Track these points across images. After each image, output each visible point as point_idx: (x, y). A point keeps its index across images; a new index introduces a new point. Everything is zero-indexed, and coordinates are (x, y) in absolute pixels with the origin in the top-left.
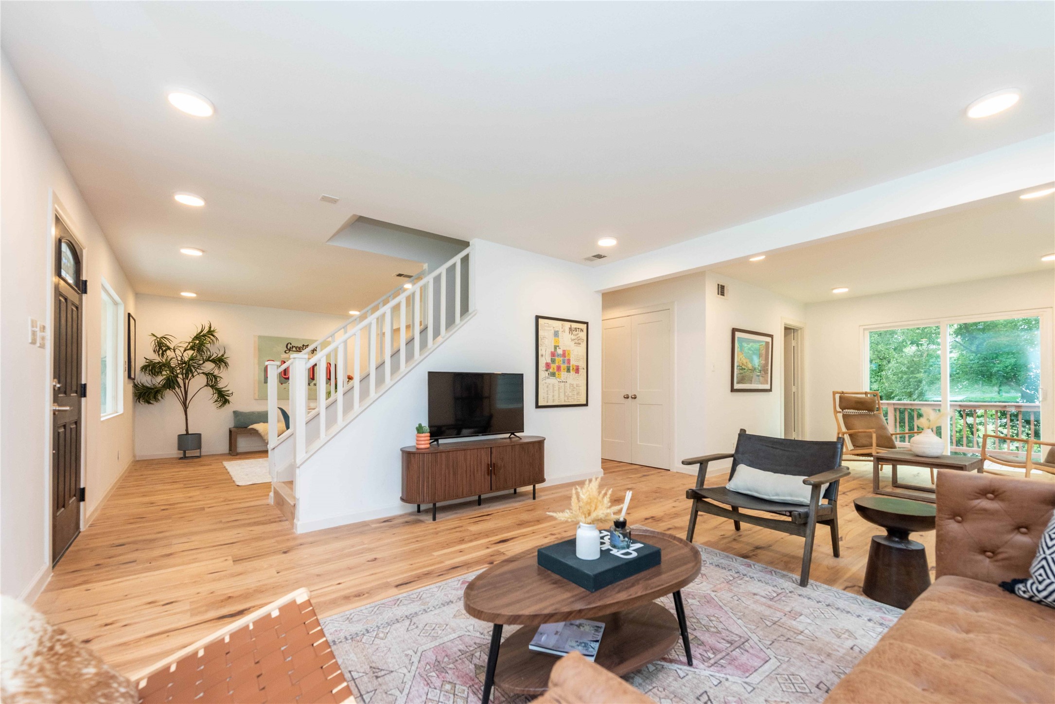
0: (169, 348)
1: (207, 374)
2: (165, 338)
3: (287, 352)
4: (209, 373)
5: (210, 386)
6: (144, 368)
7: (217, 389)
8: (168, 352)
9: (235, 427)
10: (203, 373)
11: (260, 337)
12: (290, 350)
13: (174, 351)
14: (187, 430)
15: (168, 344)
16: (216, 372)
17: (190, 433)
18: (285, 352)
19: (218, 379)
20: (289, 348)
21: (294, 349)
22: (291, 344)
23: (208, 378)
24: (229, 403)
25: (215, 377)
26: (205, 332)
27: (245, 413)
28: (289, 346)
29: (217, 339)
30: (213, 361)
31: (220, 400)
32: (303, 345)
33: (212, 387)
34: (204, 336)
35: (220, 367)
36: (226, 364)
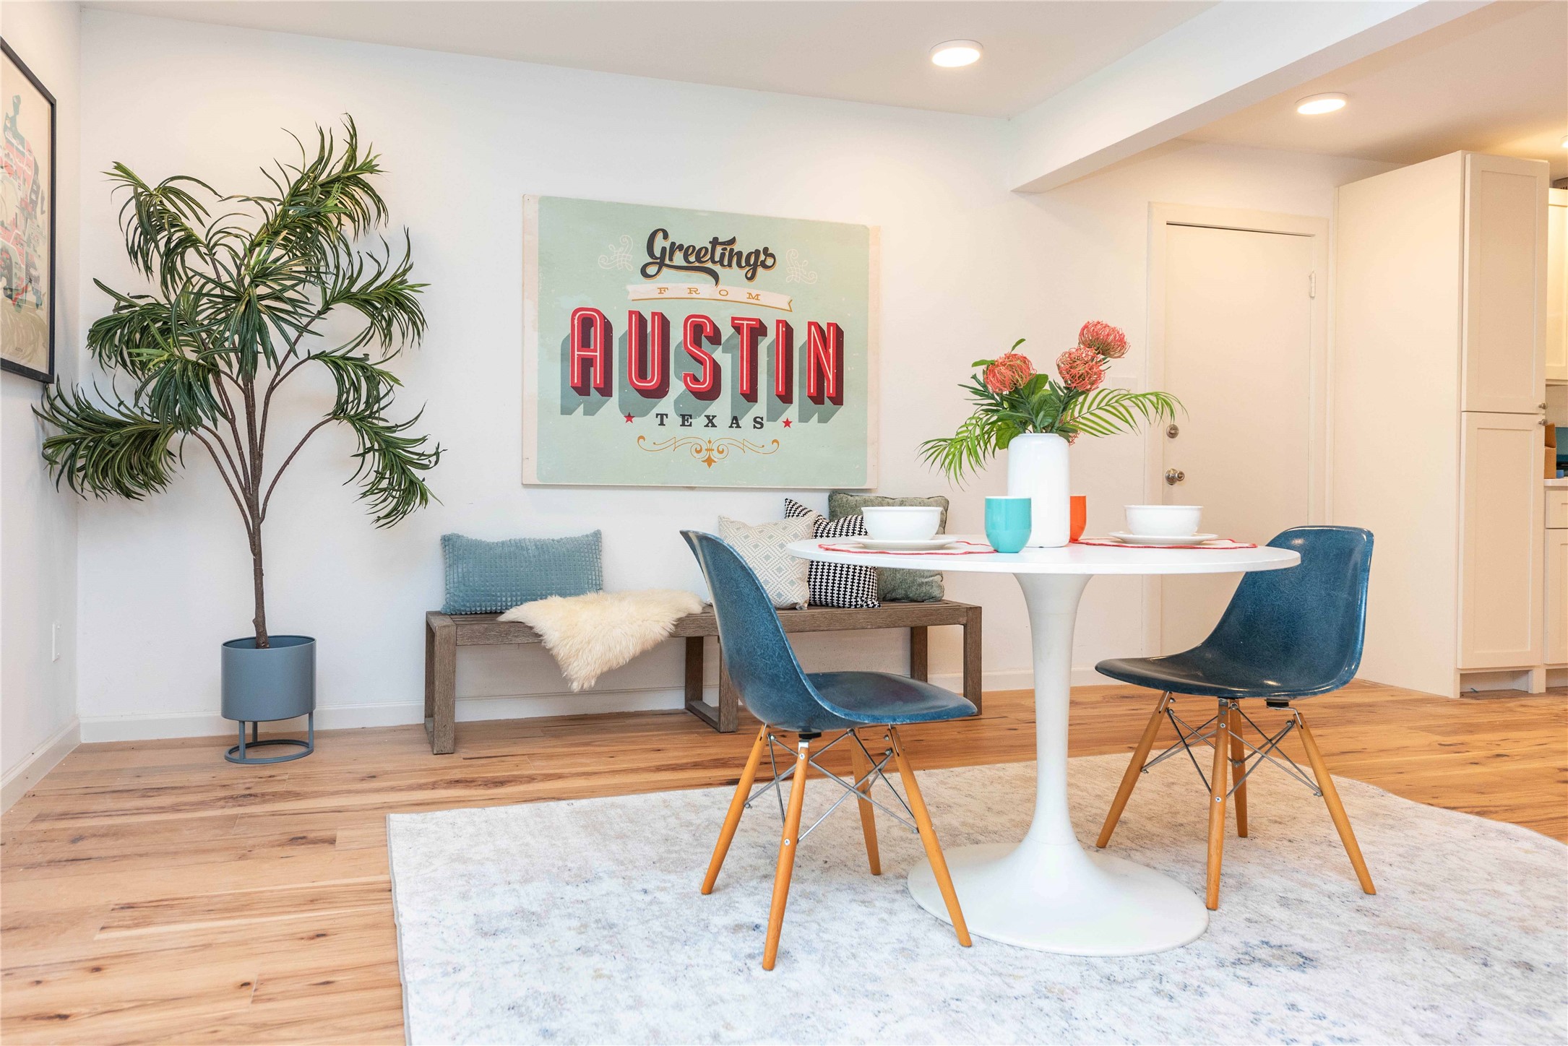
0: (190, 240)
1: (337, 364)
2: (178, 193)
3: (652, 270)
4: (344, 358)
5: (352, 420)
6: (101, 334)
7: (376, 434)
8: (191, 257)
9: (452, 613)
10: (321, 356)
11: (547, 203)
12: (661, 265)
13: (211, 249)
14: (260, 621)
15: (191, 223)
16: (374, 352)
17: (271, 631)
18: (644, 272)
19: (383, 389)
20: (657, 253)
21: (679, 259)
22: (666, 236)
23: (340, 381)
24: (424, 498)
25: (373, 377)
26: (336, 166)
27: (489, 547)
28: (659, 243)
29: (378, 201)
30: (362, 301)
31: (390, 488)
32: (715, 242)
33: (362, 422)
34: (327, 187)
35: (388, 334)
36: (416, 321)
